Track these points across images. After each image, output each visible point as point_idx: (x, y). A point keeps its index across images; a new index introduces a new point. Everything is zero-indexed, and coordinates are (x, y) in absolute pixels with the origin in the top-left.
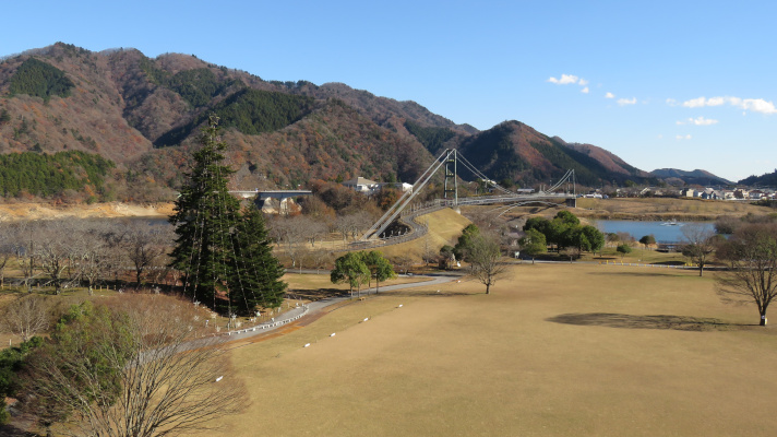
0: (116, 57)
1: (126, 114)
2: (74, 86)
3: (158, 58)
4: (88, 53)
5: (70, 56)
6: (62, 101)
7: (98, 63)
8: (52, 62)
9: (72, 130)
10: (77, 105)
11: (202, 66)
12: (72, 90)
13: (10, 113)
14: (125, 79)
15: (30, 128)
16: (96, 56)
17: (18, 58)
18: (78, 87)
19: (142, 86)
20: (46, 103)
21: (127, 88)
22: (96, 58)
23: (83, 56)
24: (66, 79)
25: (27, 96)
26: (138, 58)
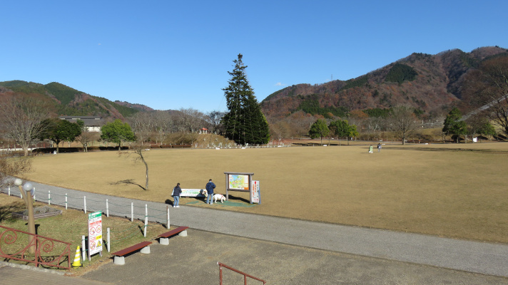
0: (446, 56)
1: (449, 86)
2: (417, 74)
3: (472, 52)
4: (430, 56)
5: (419, 59)
6: (410, 83)
7: (435, 61)
8: (409, 64)
9: (413, 98)
10: (417, 84)
11: (502, 51)
12: (416, 76)
13: (378, 91)
14: (450, 67)
15: (388, 98)
16: (434, 57)
17: (392, 64)
18: (420, 75)
19: (459, 69)
20: (399, 85)
21: (451, 72)
22: (434, 58)
23: (427, 58)
24: (414, 71)
25: (390, 82)
26: (459, 53)
